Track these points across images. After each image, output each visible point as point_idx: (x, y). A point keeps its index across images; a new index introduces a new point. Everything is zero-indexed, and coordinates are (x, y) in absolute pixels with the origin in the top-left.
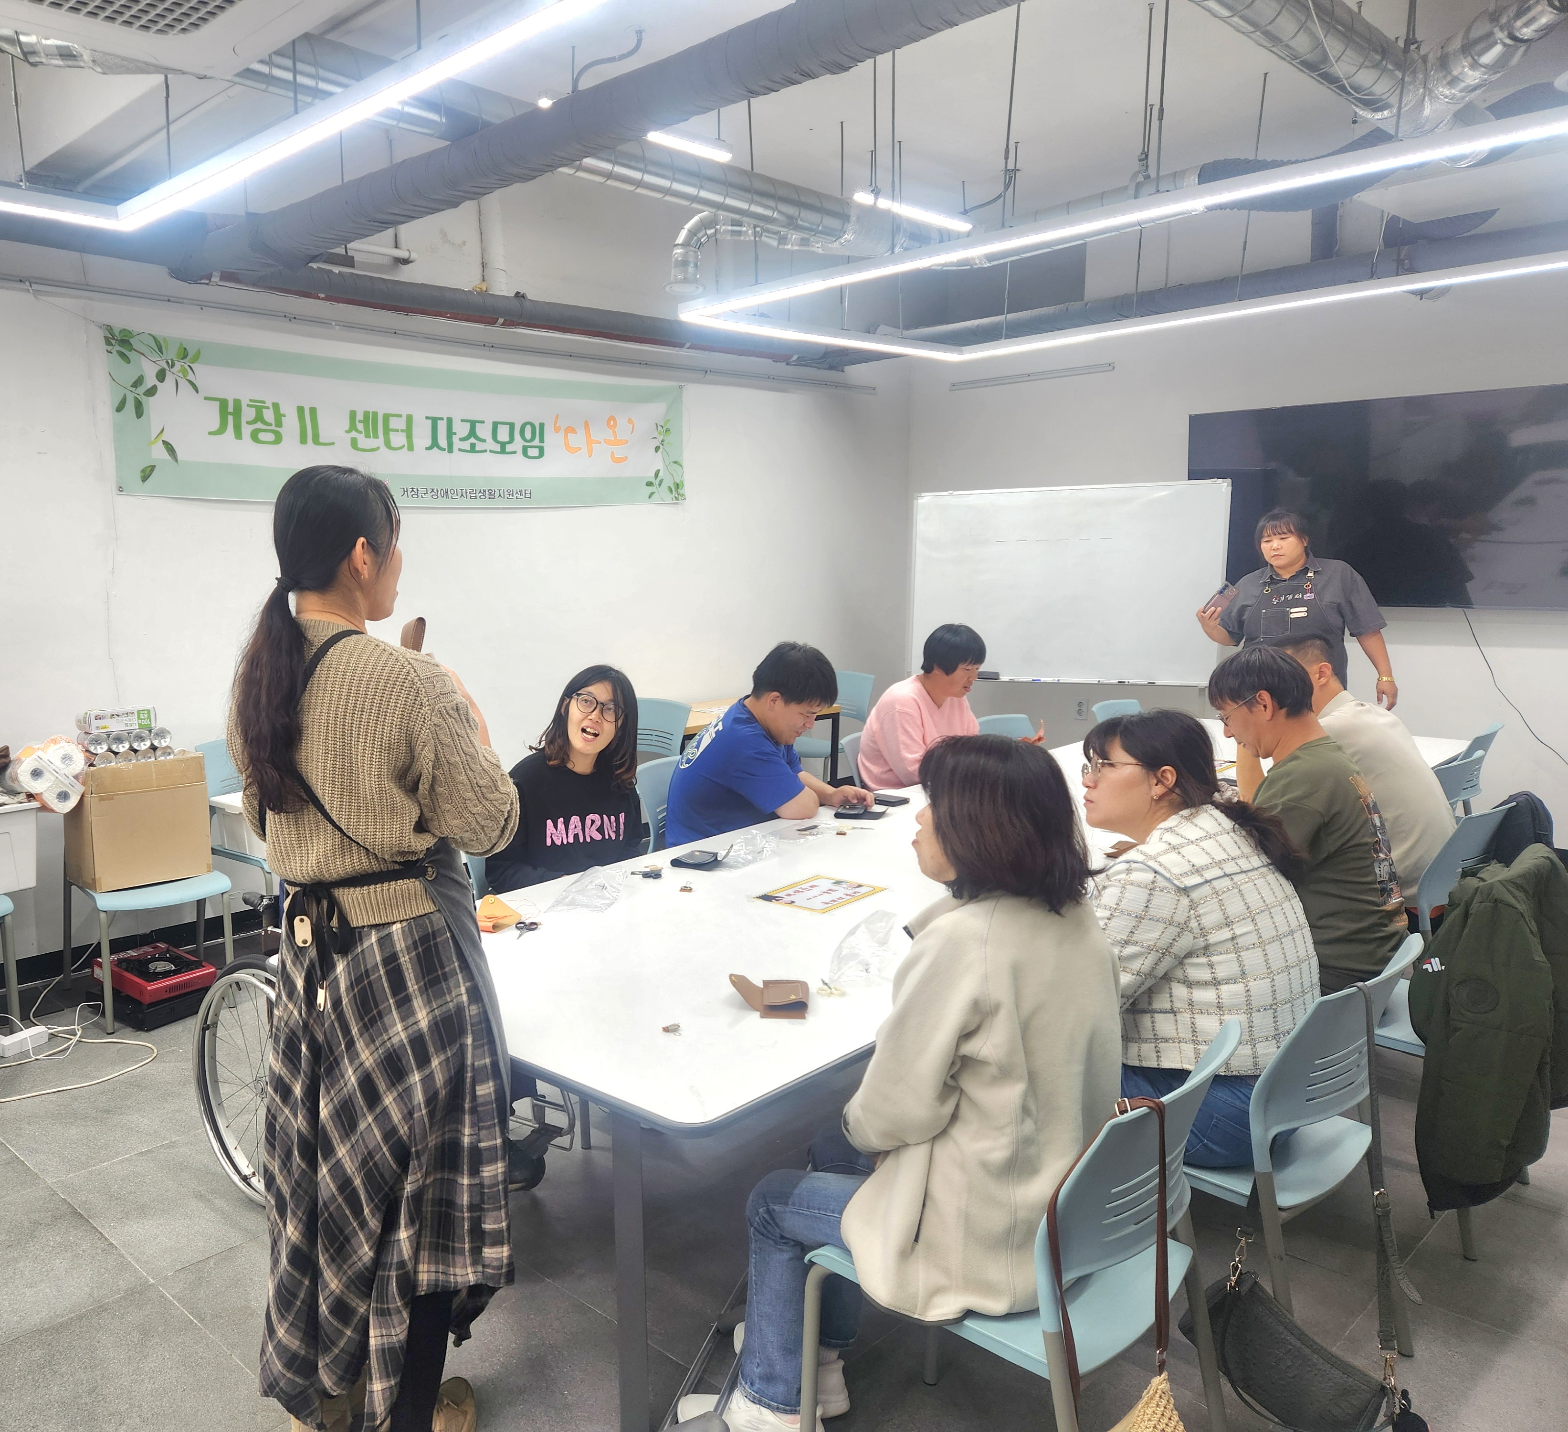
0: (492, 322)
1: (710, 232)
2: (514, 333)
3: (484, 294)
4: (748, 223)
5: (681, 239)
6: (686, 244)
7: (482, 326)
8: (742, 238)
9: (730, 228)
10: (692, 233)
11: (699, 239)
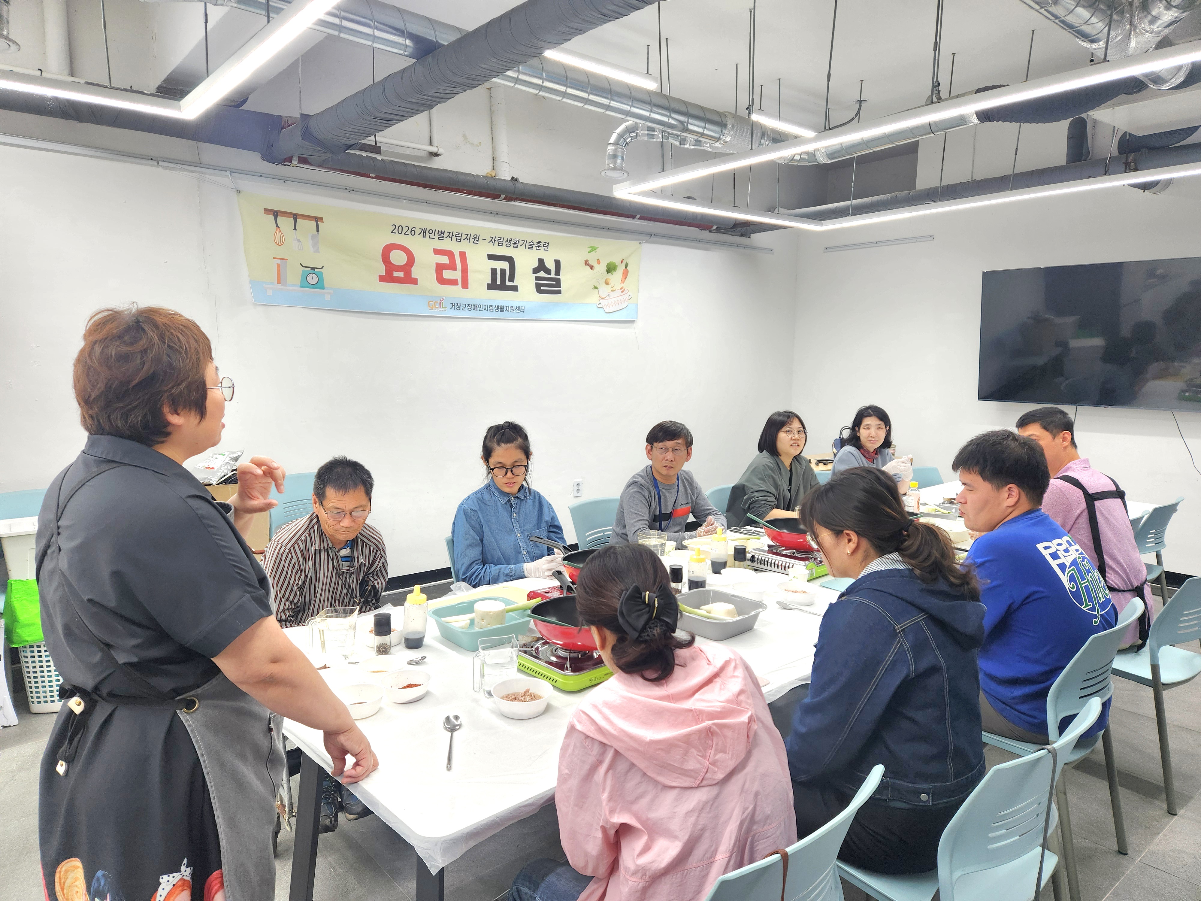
0: (496, 197)
1: (632, 135)
2: (513, 205)
3: (494, 178)
4: (659, 129)
5: (612, 140)
6: (616, 143)
7: (490, 200)
8: (655, 140)
9: (646, 132)
10: (621, 136)
11: (625, 140)
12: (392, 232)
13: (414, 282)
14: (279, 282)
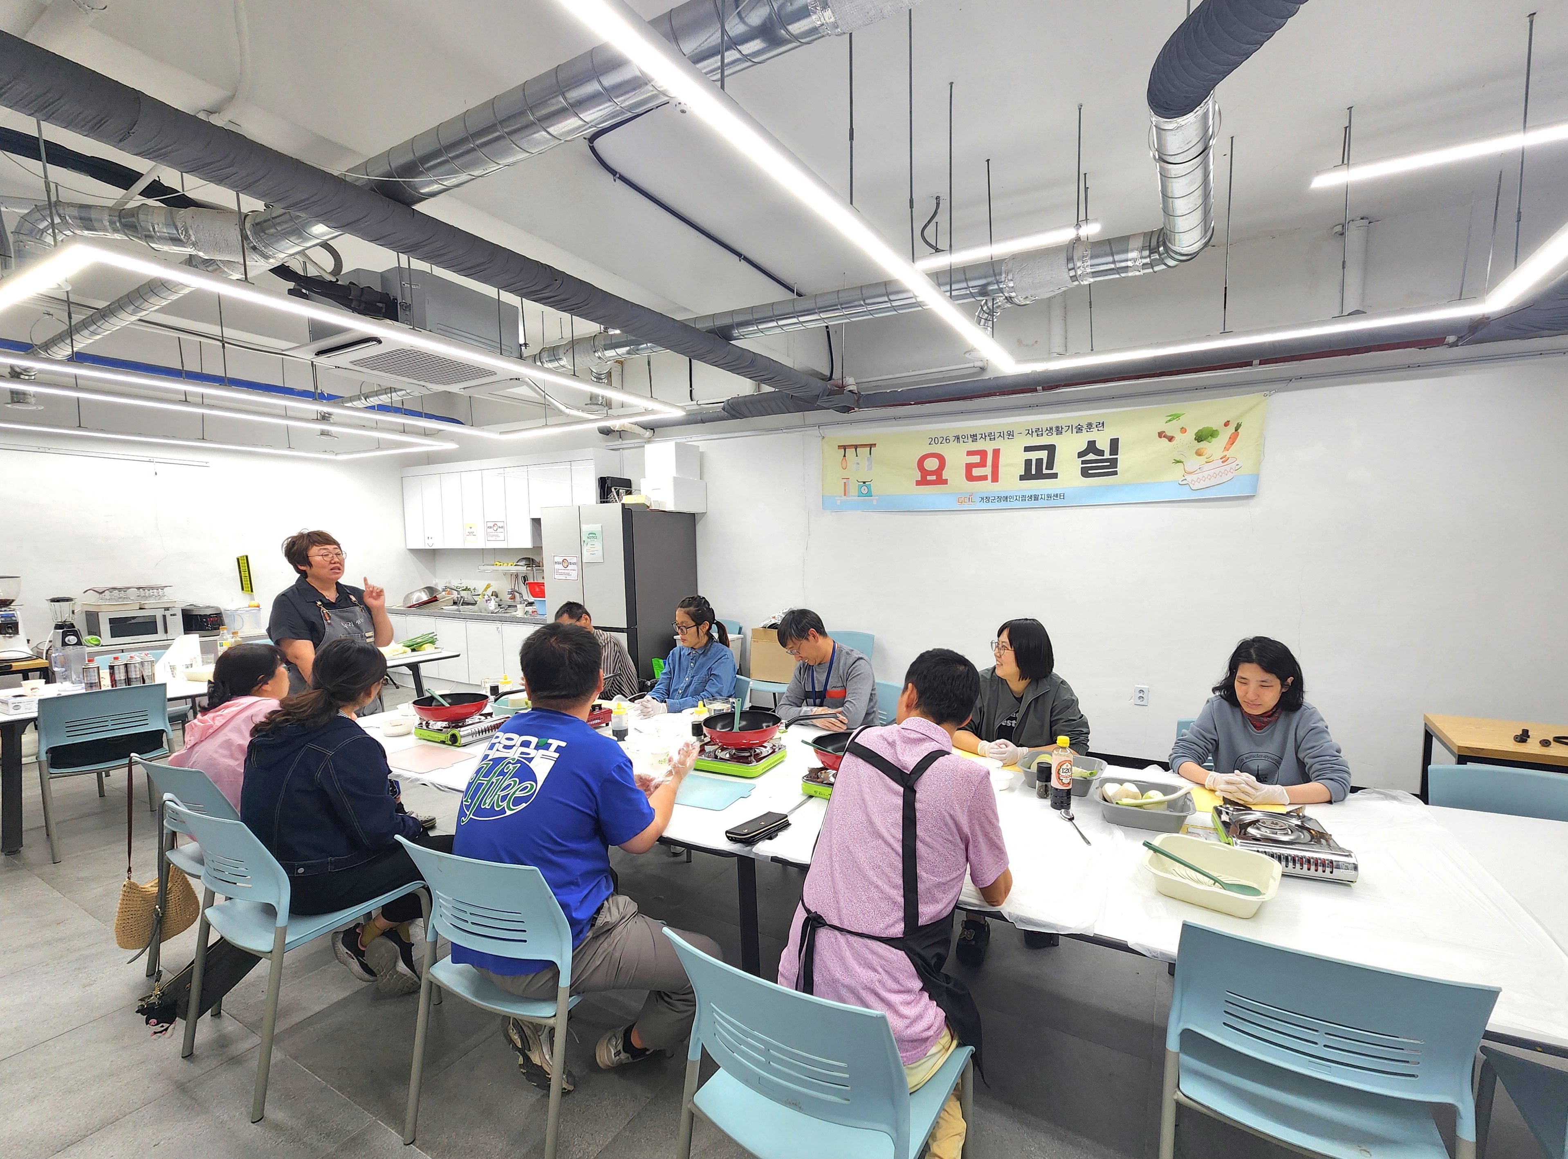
0: (1033, 390)
7: (1028, 394)
12: (930, 444)
13: (945, 482)
14: (845, 495)
